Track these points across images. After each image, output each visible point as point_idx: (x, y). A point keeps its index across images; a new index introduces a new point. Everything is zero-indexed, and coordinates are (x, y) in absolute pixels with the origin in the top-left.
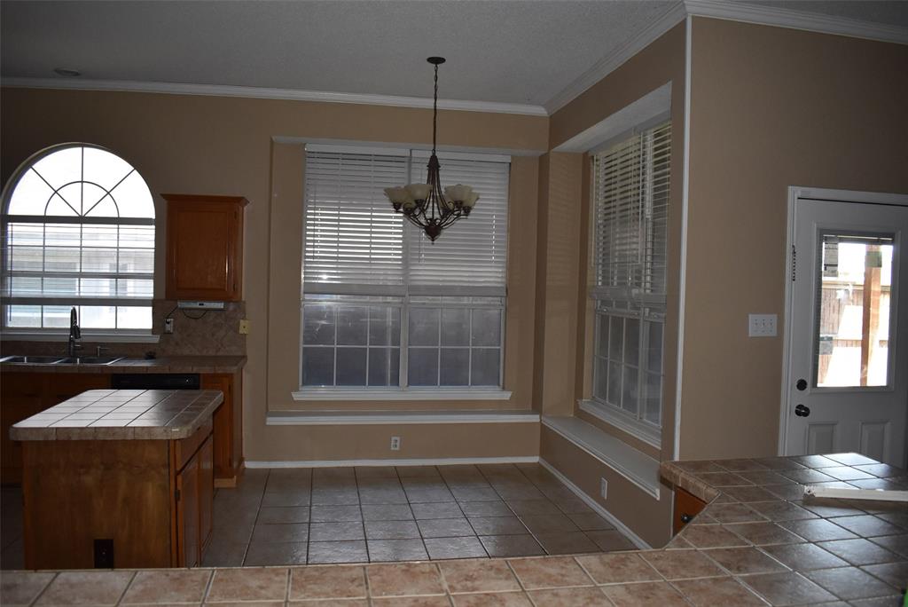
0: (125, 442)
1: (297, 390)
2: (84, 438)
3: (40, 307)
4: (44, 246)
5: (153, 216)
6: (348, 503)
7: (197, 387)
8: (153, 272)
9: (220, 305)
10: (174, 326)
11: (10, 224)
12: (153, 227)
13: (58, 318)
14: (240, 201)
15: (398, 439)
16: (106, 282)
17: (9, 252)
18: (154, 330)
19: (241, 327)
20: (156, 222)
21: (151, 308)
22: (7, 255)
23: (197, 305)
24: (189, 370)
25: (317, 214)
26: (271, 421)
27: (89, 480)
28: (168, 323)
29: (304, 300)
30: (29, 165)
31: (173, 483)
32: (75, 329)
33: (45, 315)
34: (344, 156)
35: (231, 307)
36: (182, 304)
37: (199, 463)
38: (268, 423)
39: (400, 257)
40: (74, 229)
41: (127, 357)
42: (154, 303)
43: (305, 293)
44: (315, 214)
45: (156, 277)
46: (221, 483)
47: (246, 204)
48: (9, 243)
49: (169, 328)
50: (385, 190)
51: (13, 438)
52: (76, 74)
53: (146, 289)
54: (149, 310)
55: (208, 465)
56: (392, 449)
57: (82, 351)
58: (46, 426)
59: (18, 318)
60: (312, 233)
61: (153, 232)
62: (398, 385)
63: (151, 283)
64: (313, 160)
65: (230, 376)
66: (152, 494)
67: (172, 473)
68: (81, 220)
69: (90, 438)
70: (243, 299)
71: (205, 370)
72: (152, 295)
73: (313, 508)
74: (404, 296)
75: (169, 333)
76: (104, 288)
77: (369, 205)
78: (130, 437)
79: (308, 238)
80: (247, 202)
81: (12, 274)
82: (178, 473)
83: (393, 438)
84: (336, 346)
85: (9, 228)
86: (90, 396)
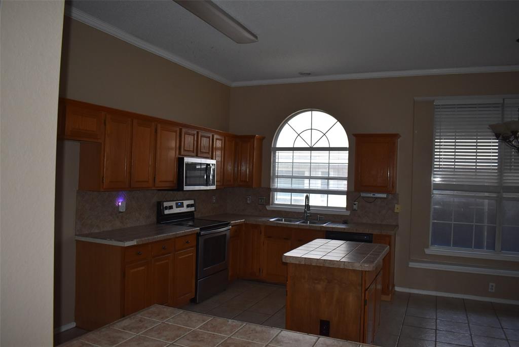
0: (339, 270)
1: (427, 247)
2: (318, 265)
3: (290, 193)
4: (293, 163)
5: (347, 146)
6: (460, 321)
7: (371, 242)
8: (347, 176)
9: (384, 196)
10: (358, 207)
11: (277, 152)
12: (348, 152)
13: (299, 200)
14: (396, 136)
15: (494, 284)
16: (319, 181)
17: (277, 165)
18: (347, 208)
19: (396, 208)
20: (349, 149)
21: (346, 196)
22: (275, 167)
23: (371, 195)
24: (367, 231)
25: (442, 142)
26: (412, 265)
27: (319, 287)
28: (355, 204)
29: (433, 194)
30: (286, 122)
31: (363, 295)
32: (307, 206)
33: (293, 198)
34: (458, 106)
35: (390, 196)
36: (363, 195)
37: (376, 286)
38: (410, 266)
39: (497, 168)
40: (307, 153)
41: (333, 222)
42: (347, 193)
43: (434, 189)
44: (440, 142)
45: (349, 179)
46: (384, 297)
47: (399, 138)
48: (277, 161)
49: (355, 207)
50: (489, 126)
51: (284, 261)
52: (309, 74)
53: (343, 185)
54: (345, 197)
55: (379, 287)
56: (490, 290)
57: (310, 218)
58: (300, 256)
59: (280, 199)
60: (438, 153)
61: (348, 154)
62: (494, 250)
63: (346, 182)
64: (439, 110)
65: (389, 236)
66: (351, 300)
67: (363, 290)
68: (311, 149)
69: (322, 265)
70: (397, 192)
71: (376, 232)
72: (346, 189)
73: (438, 321)
74: (499, 193)
75: (355, 210)
76: (317, 185)
77: (475, 136)
78: (342, 267)
79: (435, 157)
80: (400, 136)
81: (278, 177)
82: (366, 290)
83: (491, 284)
84: (453, 222)
85: (277, 154)
86: (318, 242)
